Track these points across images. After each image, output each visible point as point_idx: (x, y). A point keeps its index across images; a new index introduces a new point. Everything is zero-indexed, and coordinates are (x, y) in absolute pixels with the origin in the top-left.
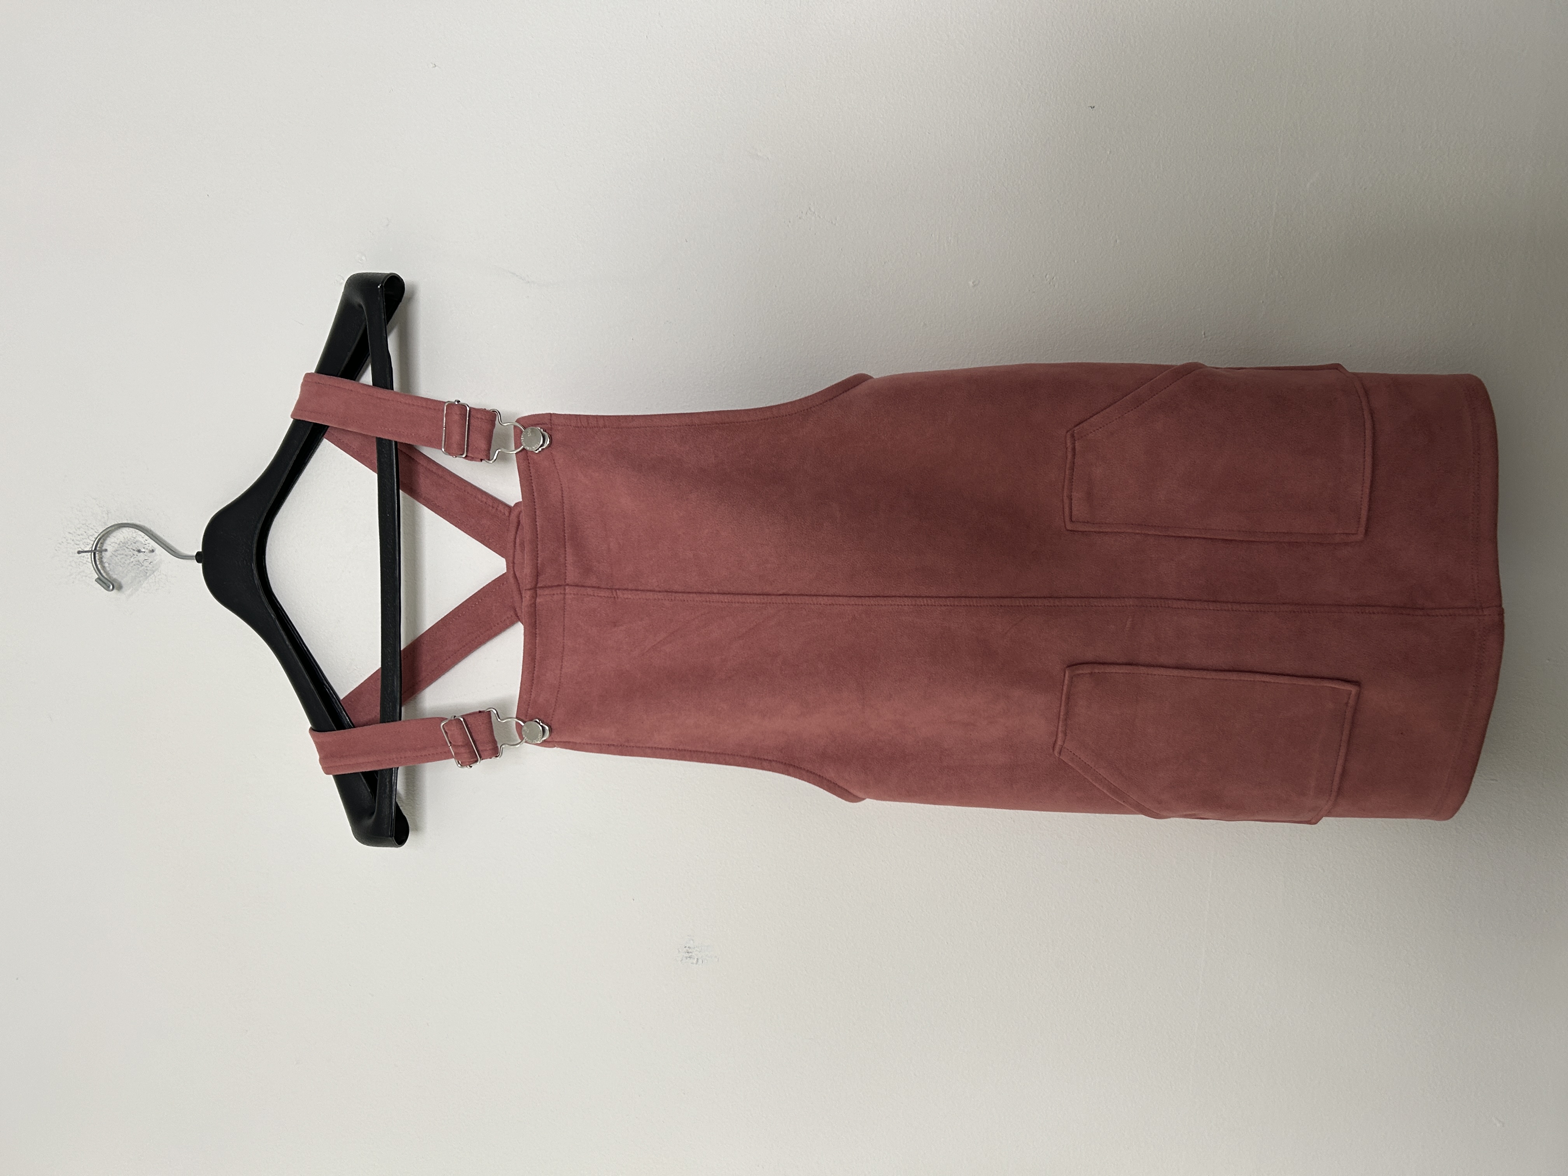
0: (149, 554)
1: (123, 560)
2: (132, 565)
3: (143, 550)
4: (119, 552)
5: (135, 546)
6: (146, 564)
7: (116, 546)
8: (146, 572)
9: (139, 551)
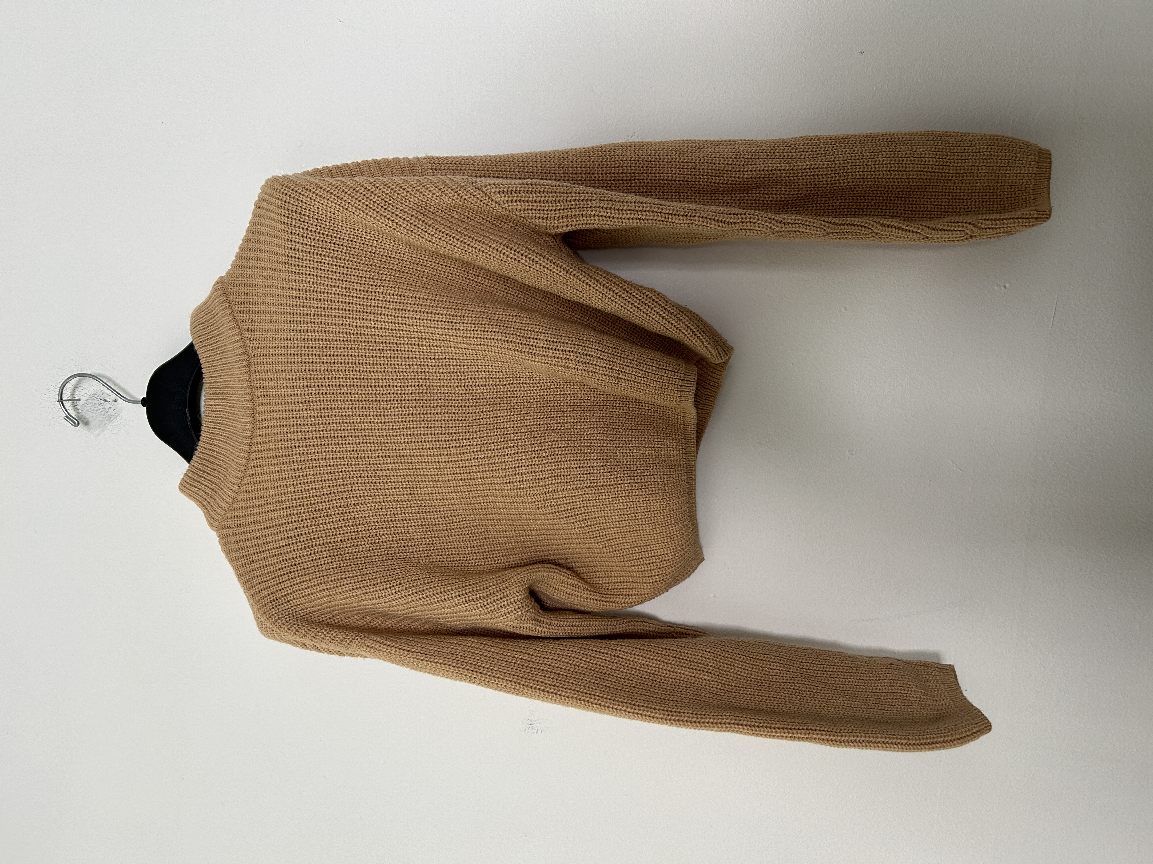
0: (113, 403)
1: (93, 408)
2: (99, 411)
3: (108, 400)
4: (89, 401)
5: (102, 397)
6: (110, 411)
7: (88, 396)
8: (110, 417)
9: (105, 401)
